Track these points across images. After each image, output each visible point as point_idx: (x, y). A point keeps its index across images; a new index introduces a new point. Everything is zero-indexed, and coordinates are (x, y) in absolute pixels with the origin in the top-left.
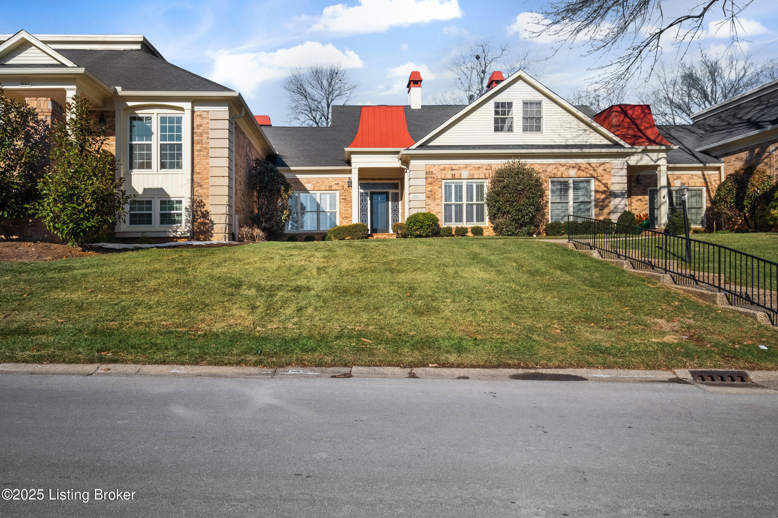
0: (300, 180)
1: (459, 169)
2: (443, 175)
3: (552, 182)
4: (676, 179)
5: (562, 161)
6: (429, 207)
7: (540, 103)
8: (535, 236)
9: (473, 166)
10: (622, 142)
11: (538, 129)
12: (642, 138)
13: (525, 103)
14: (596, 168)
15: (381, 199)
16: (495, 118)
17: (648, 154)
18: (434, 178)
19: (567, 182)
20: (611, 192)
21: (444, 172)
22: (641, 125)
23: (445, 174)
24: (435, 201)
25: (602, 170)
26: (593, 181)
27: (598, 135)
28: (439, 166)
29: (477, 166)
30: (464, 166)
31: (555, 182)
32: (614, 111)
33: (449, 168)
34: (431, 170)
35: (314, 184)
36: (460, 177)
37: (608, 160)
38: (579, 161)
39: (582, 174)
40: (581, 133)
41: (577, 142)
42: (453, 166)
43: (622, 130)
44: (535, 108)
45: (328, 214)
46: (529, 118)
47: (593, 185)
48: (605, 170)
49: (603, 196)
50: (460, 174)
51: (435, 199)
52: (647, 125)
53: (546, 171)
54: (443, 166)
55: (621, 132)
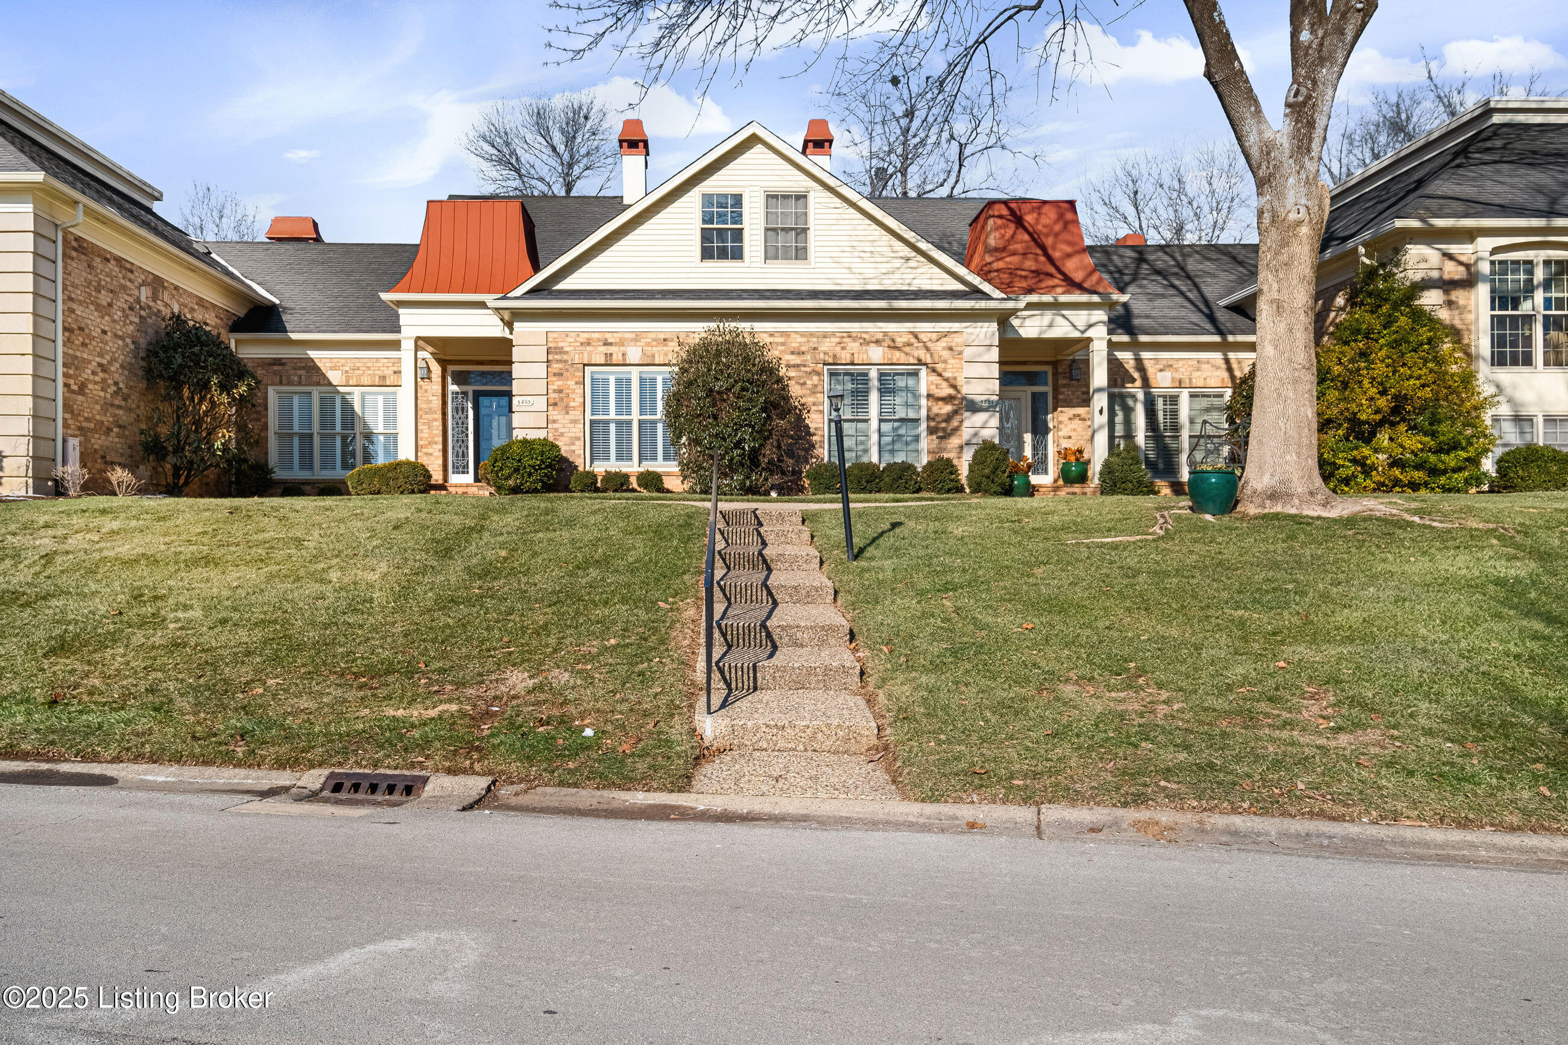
0: (316, 361)
1: (621, 343)
2: (586, 355)
3: (832, 374)
4: (1161, 370)
5: (854, 327)
6: (555, 426)
7: (805, 197)
8: (774, 494)
9: (653, 336)
10: (986, 287)
11: (801, 254)
12: (1051, 276)
13: (771, 197)
14: (929, 344)
15: (498, 406)
16: (702, 229)
17: (1064, 312)
18: (566, 361)
19: (866, 375)
20: (964, 398)
21: (588, 348)
22: (1054, 248)
23: (590, 353)
24: (567, 413)
25: (944, 349)
26: (924, 372)
27: (936, 270)
28: (578, 336)
29: (662, 336)
30: (633, 336)
31: (838, 374)
32: (993, 216)
33: (599, 340)
34: (560, 344)
35: (347, 372)
36: (624, 359)
37: (955, 326)
38: (891, 327)
39: (897, 356)
40: (898, 265)
41: (889, 284)
42: (607, 336)
43: (1008, 259)
44: (792, 208)
45: (381, 438)
46: (783, 229)
47: (925, 382)
48: (951, 349)
49: (947, 408)
50: (623, 355)
51: (567, 409)
52: (1068, 249)
53: (815, 349)
54: (586, 335)
55: (1007, 263)
